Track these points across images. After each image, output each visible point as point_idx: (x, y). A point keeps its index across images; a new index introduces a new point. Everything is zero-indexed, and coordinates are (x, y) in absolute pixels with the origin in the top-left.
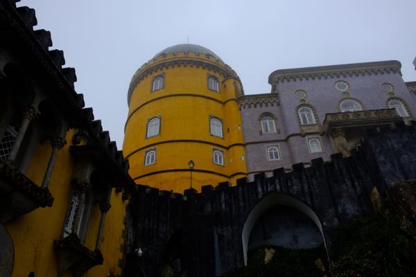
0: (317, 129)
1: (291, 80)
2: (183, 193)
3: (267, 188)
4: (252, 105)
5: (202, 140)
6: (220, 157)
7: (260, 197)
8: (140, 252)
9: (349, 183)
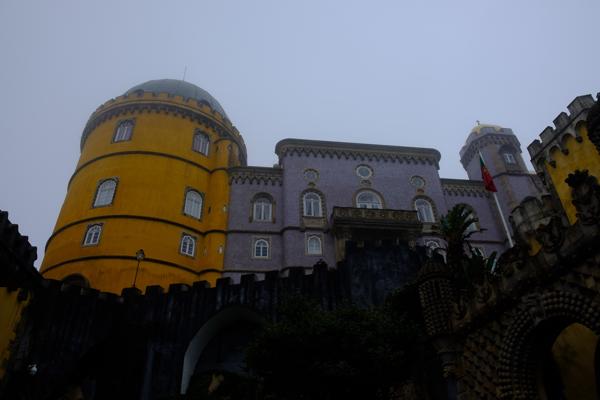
0: (321, 224)
1: (303, 154)
2: (119, 294)
3: (229, 298)
4: (247, 181)
5: (169, 219)
6: (191, 245)
7: (218, 308)
8: (35, 369)
9: (325, 303)
